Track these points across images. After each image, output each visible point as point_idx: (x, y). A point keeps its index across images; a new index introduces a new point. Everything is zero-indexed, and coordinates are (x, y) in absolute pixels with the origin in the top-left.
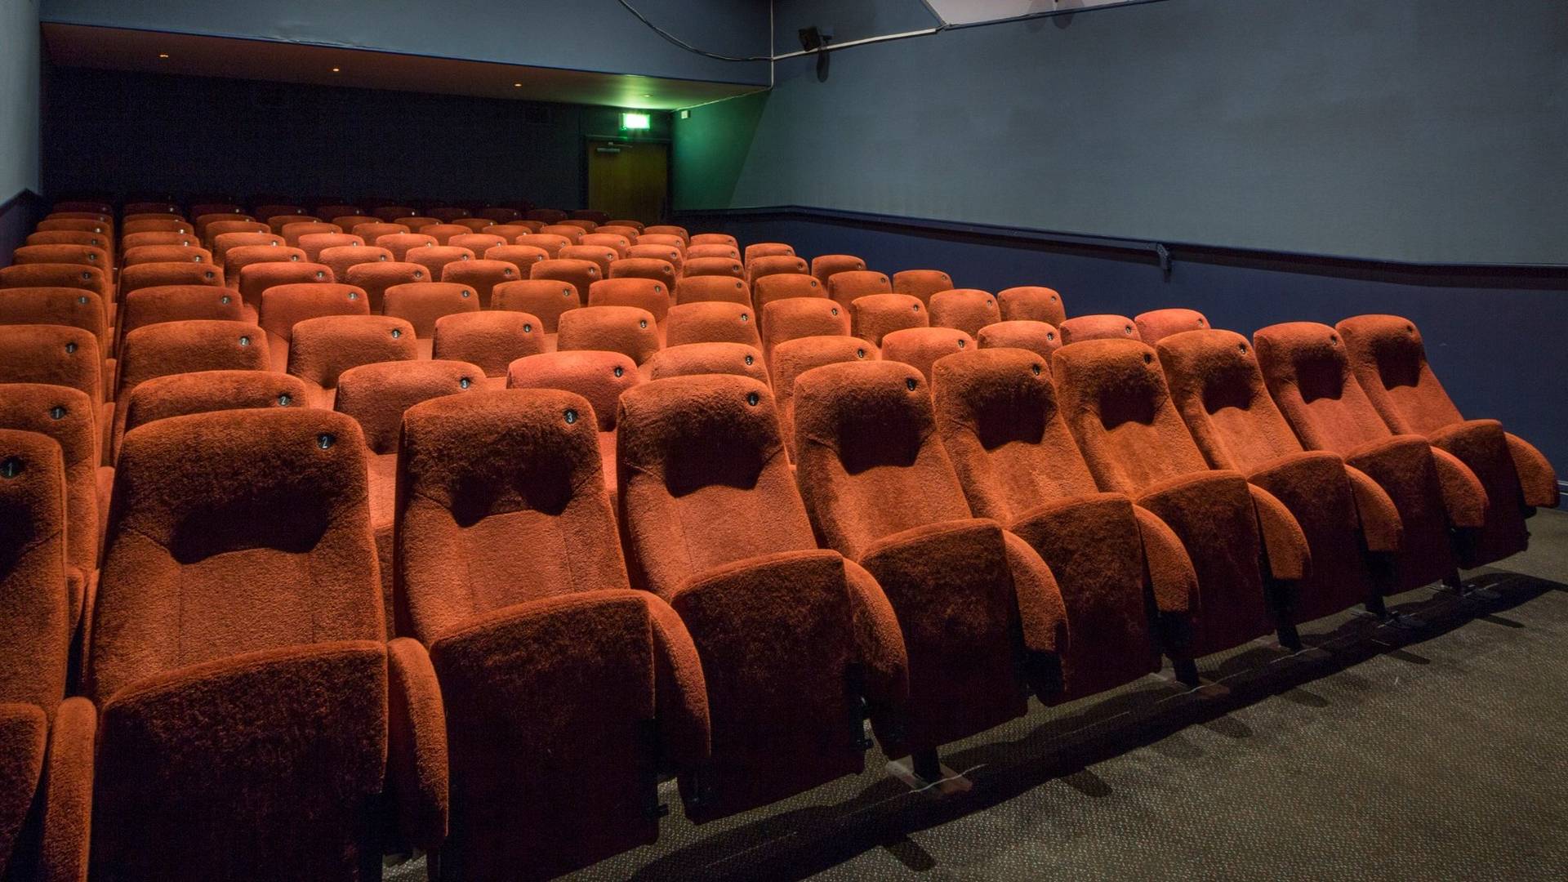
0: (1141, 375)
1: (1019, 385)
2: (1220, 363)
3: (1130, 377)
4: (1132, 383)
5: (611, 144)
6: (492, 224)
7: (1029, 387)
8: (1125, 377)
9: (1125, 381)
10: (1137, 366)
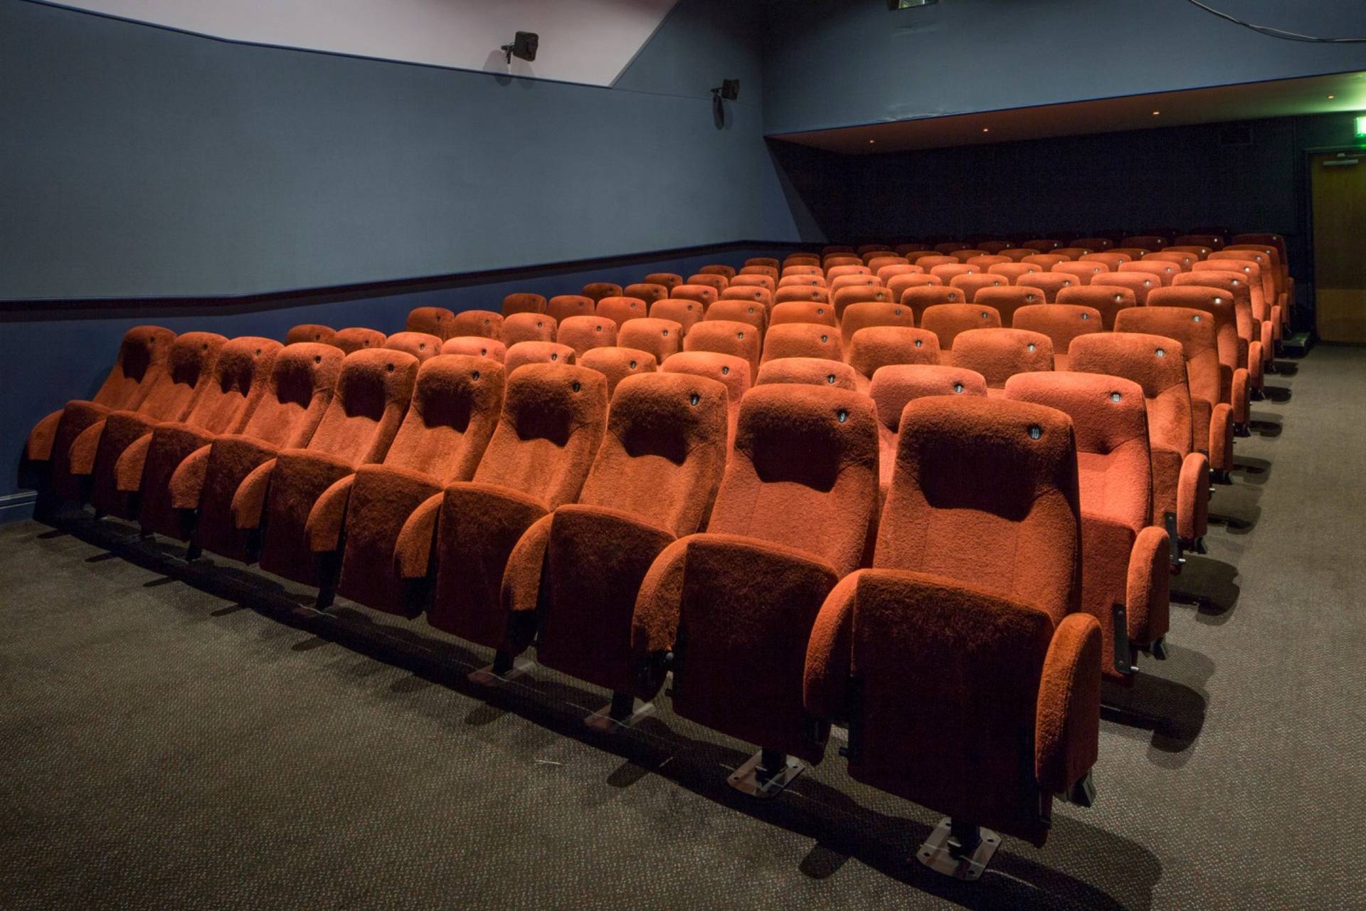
0: (563, 400)
1: (458, 385)
2: (656, 408)
3: (552, 399)
4: (552, 405)
5: (1342, 155)
6: (1085, 253)
7: (464, 388)
8: (548, 399)
9: (546, 402)
10: (561, 391)
